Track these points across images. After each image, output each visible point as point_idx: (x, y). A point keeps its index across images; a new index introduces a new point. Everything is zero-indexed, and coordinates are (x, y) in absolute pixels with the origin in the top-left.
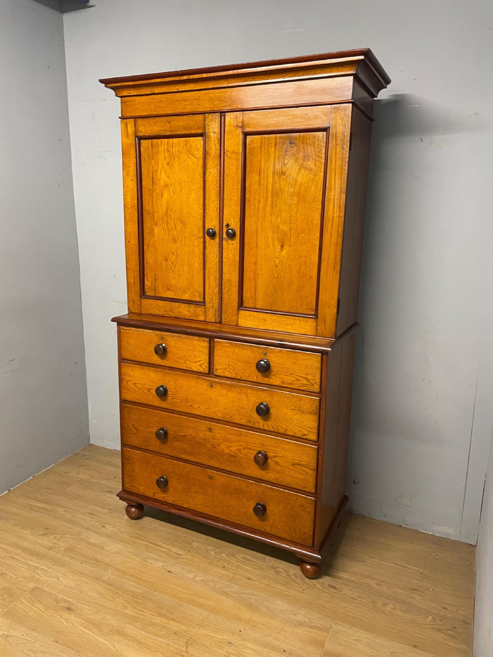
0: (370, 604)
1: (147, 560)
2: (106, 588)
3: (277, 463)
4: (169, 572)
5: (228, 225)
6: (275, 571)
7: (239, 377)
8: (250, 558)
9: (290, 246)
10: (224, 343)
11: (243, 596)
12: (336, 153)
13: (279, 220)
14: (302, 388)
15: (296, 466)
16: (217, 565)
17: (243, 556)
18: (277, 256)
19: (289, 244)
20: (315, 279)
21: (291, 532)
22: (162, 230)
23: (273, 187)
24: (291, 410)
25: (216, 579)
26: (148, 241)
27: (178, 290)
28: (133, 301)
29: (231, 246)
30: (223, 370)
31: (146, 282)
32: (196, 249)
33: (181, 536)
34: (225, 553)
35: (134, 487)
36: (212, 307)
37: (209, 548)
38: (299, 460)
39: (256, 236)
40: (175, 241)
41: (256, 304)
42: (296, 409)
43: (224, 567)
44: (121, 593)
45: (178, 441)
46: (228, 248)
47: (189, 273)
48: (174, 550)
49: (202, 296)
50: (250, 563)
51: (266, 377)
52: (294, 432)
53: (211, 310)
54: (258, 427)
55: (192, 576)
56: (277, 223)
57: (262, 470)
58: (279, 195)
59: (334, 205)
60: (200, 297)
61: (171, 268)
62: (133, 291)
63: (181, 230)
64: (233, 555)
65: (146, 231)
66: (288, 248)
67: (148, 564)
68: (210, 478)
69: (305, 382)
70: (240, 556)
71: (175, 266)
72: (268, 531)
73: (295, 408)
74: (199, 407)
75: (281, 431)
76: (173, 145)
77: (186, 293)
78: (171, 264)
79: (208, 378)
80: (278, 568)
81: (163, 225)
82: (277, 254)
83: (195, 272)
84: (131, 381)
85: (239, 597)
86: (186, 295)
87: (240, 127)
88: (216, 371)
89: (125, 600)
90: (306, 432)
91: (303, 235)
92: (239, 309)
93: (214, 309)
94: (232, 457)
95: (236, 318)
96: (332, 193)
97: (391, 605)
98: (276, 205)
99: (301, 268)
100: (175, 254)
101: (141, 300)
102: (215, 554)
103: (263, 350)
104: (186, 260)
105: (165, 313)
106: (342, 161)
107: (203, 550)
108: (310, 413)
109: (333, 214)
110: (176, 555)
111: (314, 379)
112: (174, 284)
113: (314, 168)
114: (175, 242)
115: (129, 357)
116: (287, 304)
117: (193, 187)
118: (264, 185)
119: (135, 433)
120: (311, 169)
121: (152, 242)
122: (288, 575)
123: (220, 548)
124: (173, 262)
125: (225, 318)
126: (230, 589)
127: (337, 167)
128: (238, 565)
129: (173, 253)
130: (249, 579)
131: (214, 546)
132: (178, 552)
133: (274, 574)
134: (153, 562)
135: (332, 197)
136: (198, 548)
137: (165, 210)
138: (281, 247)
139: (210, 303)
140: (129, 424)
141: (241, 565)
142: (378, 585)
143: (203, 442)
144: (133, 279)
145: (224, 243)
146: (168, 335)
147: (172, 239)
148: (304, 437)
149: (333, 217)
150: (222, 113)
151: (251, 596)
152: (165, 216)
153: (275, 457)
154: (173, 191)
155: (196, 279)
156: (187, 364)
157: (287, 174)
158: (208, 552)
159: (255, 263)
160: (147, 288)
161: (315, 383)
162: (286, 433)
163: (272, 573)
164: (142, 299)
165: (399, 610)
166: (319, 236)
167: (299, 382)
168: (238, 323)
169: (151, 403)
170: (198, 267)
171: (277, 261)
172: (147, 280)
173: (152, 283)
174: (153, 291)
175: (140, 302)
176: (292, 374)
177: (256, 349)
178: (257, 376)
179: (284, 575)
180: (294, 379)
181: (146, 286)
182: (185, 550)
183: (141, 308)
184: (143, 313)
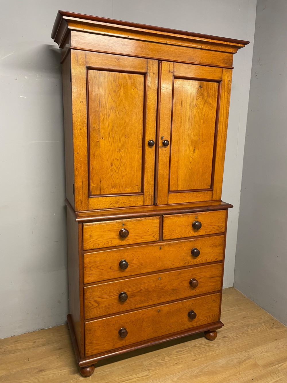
0: (243, 334)
3: (201, 282)
5: (162, 138)
6: (197, 347)
7: (180, 237)
8: (178, 350)
9: (198, 149)
10: (171, 216)
11: (205, 370)
12: (224, 96)
13: (193, 134)
14: (216, 232)
15: (211, 279)
16: (172, 366)
17: (175, 351)
18: (191, 156)
19: (198, 148)
20: (211, 168)
21: (208, 318)
22: (108, 143)
23: (189, 114)
24: (210, 247)
25: (183, 373)
26: (94, 152)
27: (121, 187)
28: (81, 202)
29: (164, 151)
30: (170, 235)
31: (91, 185)
32: (137, 155)
33: (132, 364)
34: (165, 356)
35: (95, 350)
36: (149, 195)
37: (155, 359)
38: (213, 275)
39: (178, 144)
40: (119, 150)
41: (177, 188)
42: (212, 245)
43: (176, 364)
45: (135, 296)
46: (162, 153)
47: (131, 173)
48: (140, 375)
49: (140, 189)
50: (183, 352)
51: (196, 232)
52: (211, 259)
53: (148, 197)
54: (191, 264)
56: (191, 136)
57: (193, 290)
58: (193, 118)
59: (223, 125)
60: (138, 189)
61: (116, 171)
62: (81, 193)
63: (125, 142)
64: (171, 354)
65: (92, 144)
66: (197, 150)
68: (159, 311)
69: (218, 228)
70: (174, 352)
71: (119, 169)
72: (195, 326)
74: (151, 266)
75: (204, 262)
76: (119, 78)
77: (127, 188)
78: (115, 168)
79: (158, 244)
80: (196, 345)
81: (109, 138)
82: (191, 155)
83: (136, 172)
84: (93, 266)
85: (204, 372)
86: (128, 189)
87: (171, 72)
88: (165, 237)
90: (217, 258)
91: (205, 142)
92: (169, 193)
93: (150, 196)
94: (174, 291)
95: (167, 199)
96: (222, 118)
97: (249, 329)
98: (191, 124)
99: (204, 162)
100: (120, 160)
101: (88, 199)
102: (162, 360)
103: (195, 216)
104: (128, 164)
106: (227, 100)
107: (153, 363)
108: (220, 245)
109: (222, 130)
110: (145, 377)
111: (222, 225)
112: (117, 183)
113: (212, 103)
114: (119, 152)
115: (92, 247)
116: (196, 185)
117: (135, 111)
118: (184, 111)
119: (97, 306)
120: (211, 104)
121: (97, 152)
122: (204, 345)
123: (160, 355)
124: (117, 166)
125: (159, 201)
126: (196, 372)
127: (225, 104)
128: (180, 358)
129: (117, 160)
130: (194, 360)
131: (155, 357)
132: (145, 374)
133: (199, 350)
135: (222, 121)
136: (150, 364)
137: (112, 127)
138: (194, 150)
139: (147, 192)
140: (90, 301)
141: (181, 356)
142: (234, 324)
143: (155, 289)
144: (81, 184)
145: (160, 150)
146: (128, 221)
147: (117, 149)
148: (216, 260)
149: (222, 132)
150: (160, 61)
151: (207, 368)
152: (111, 131)
153: (200, 278)
154: (118, 113)
155: (136, 176)
156: (143, 238)
157: (198, 105)
158: (158, 362)
159: (178, 162)
160: (93, 189)
161: (223, 227)
162: (207, 262)
163: (198, 349)
164: (90, 199)
165: (253, 329)
166: (213, 143)
167: (214, 229)
168: (168, 202)
169: (112, 277)
170: (137, 168)
171: (191, 159)
172: (93, 182)
173: (97, 184)
174: (99, 191)
175: (88, 201)
176: (211, 226)
177: (191, 215)
178: (191, 233)
179: (203, 347)
180: (212, 228)
181: (91, 187)
182: (146, 371)
183: (88, 206)
184: (90, 209)
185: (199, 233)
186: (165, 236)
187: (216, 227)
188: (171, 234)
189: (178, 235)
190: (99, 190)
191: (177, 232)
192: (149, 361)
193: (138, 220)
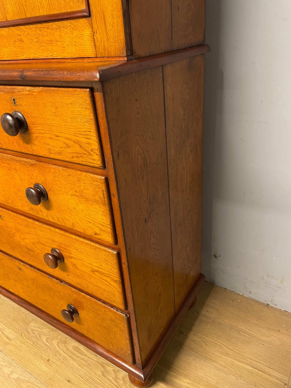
3: (75, 266)
15: (96, 273)
16: (42, 357)
24: (72, 195)
25: (33, 380)
33: (23, 313)
38: (98, 267)
42: (77, 194)
43: (49, 361)
48: (8, 331)
52: (84, 229)
55: (9, 372)
57: (62, 270)
68: (19, 268)
69: (78, 149)
73: (75, 193)
90: (98, 231)
94: (30, 251)
103: (10, 95)
108: (97, 202)
128: (64, 358)
130: (69, 381)
132: (10, 336)
136: (33, 331)
153: (71, 258)
162: (74, 229)
167: (70, 150)
178: (18, 142)
179: (111, 378)
182: (18, 333)
192: (37, 325)
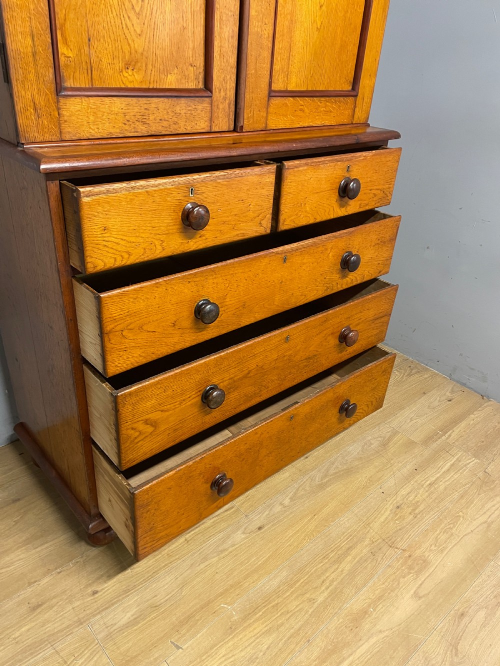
1: (221, 548)
2: (258, 620)
4: (260, 528)
7: (312, 221)
24: (374, 246)
28: (35, 109)
30: (292, 218)
31: (62, 49)
36: (225, 99)
38: (380, 313)
44: (280, 600)
49: (201, 78)
51: (343, 206)
53: (221, 106)
55: (280, 507)
60: (197, 78)
62: (32, 76)
67: (230, 550)
84: (130, 327)
88: (283, 224)
89: (297, 597)
92: (269, 96)
93: (227, 102)
95: (265, 114)
101: (58, 101)
103: (346, 164)
105: (127, 127)
111: (389, 189)
112: (140, 50)
116: (326, 77)
134: (230, 542)
139: (220, 90)
144: (29, 41)
161: (389, 193)
164: (62, 100)
168: (266, 124)
172: (66, 42)
173: (80, 50)
174: (86, 74)
175: (58, 109)
176: (371, 190)
177: (339, 163)
178: (335, 207)
180: (372, 195)
181: (62, 59)
183: (60, 124)
184: (68, 138)
185: (349, 208)
186: (284, 221)
187: (379, 192)
188: (297, 214)
189: (309, 215)
190: (86, 71)
191: (308, 209)
193: (228, 178)
